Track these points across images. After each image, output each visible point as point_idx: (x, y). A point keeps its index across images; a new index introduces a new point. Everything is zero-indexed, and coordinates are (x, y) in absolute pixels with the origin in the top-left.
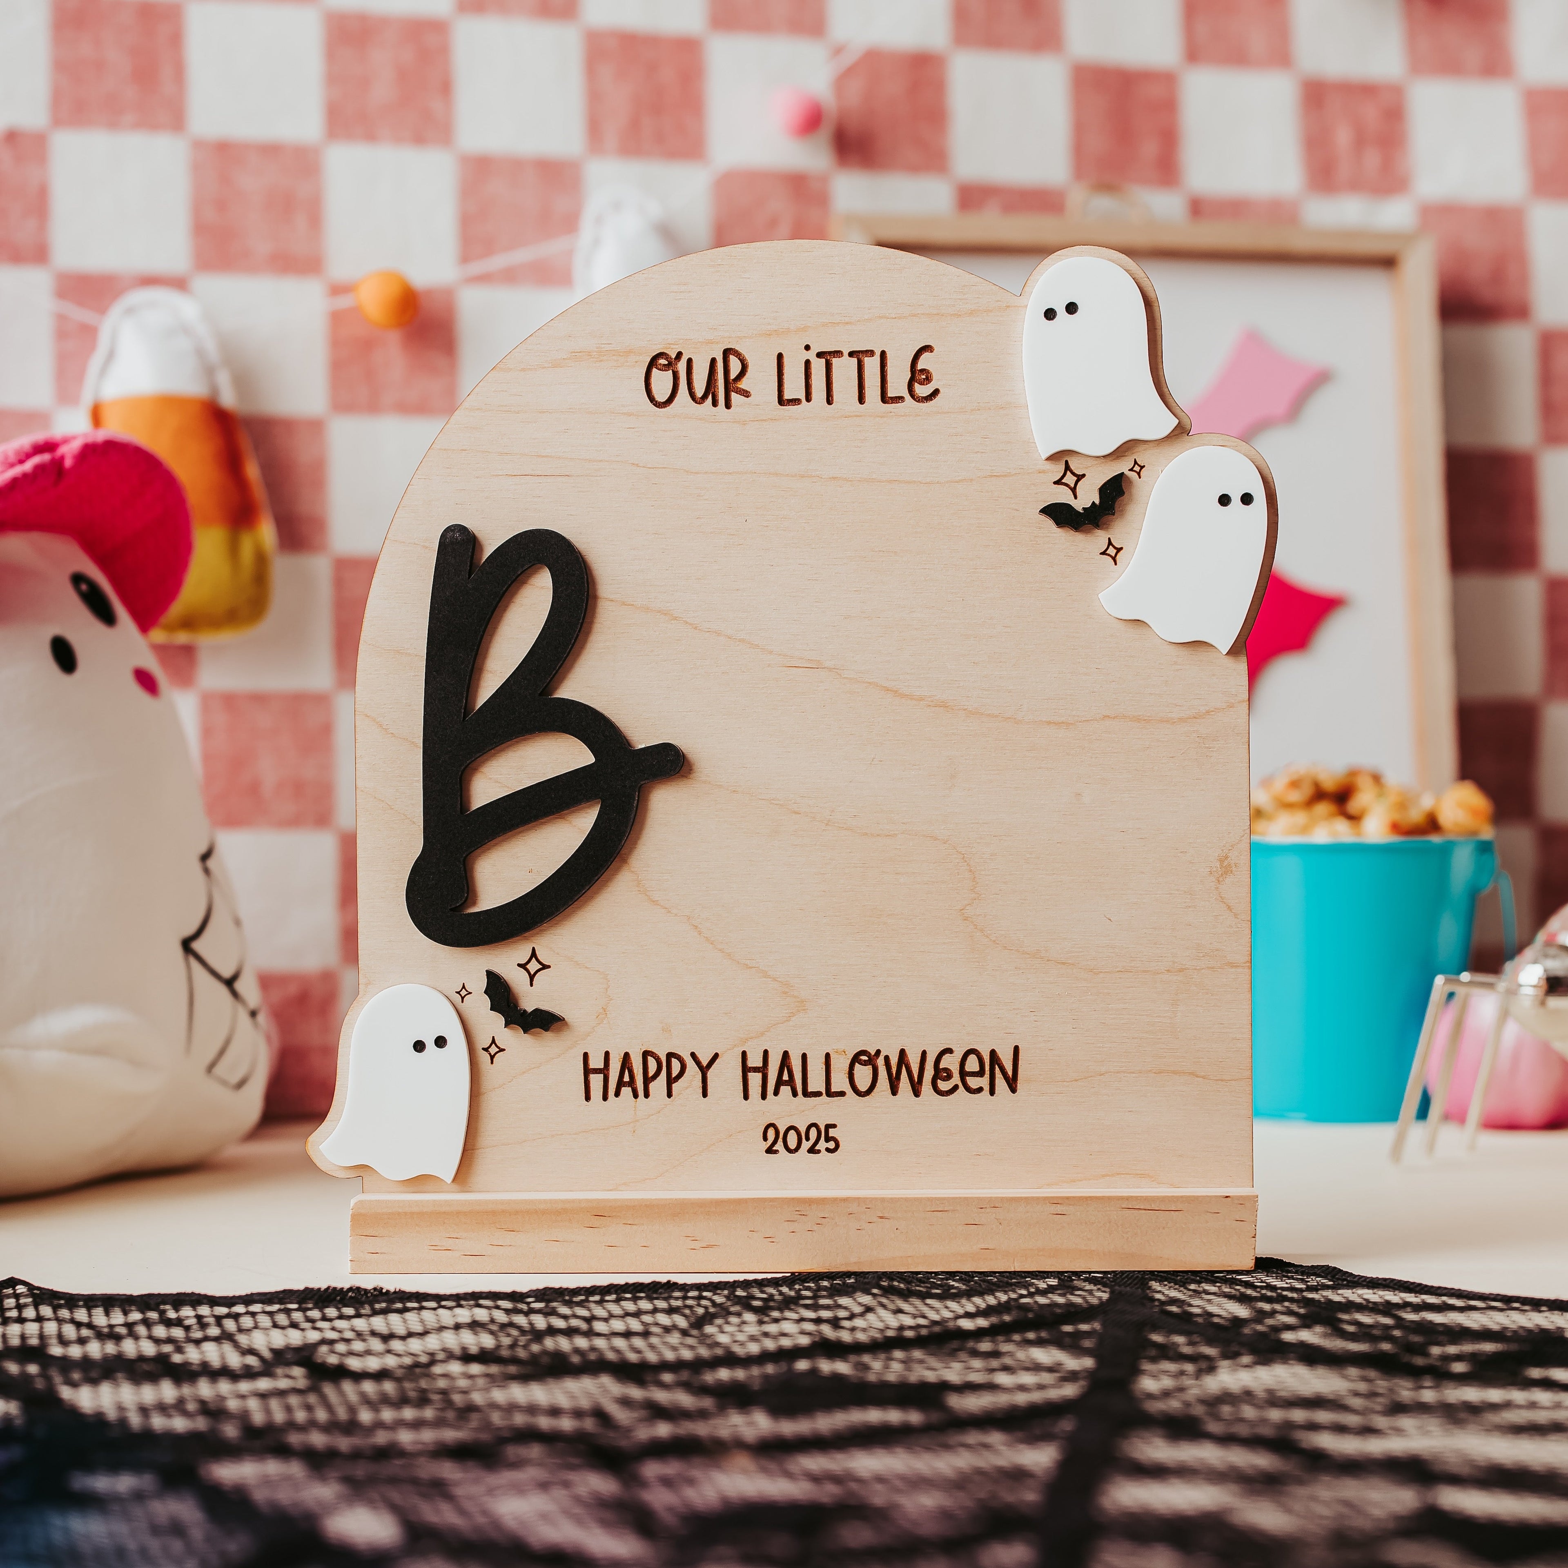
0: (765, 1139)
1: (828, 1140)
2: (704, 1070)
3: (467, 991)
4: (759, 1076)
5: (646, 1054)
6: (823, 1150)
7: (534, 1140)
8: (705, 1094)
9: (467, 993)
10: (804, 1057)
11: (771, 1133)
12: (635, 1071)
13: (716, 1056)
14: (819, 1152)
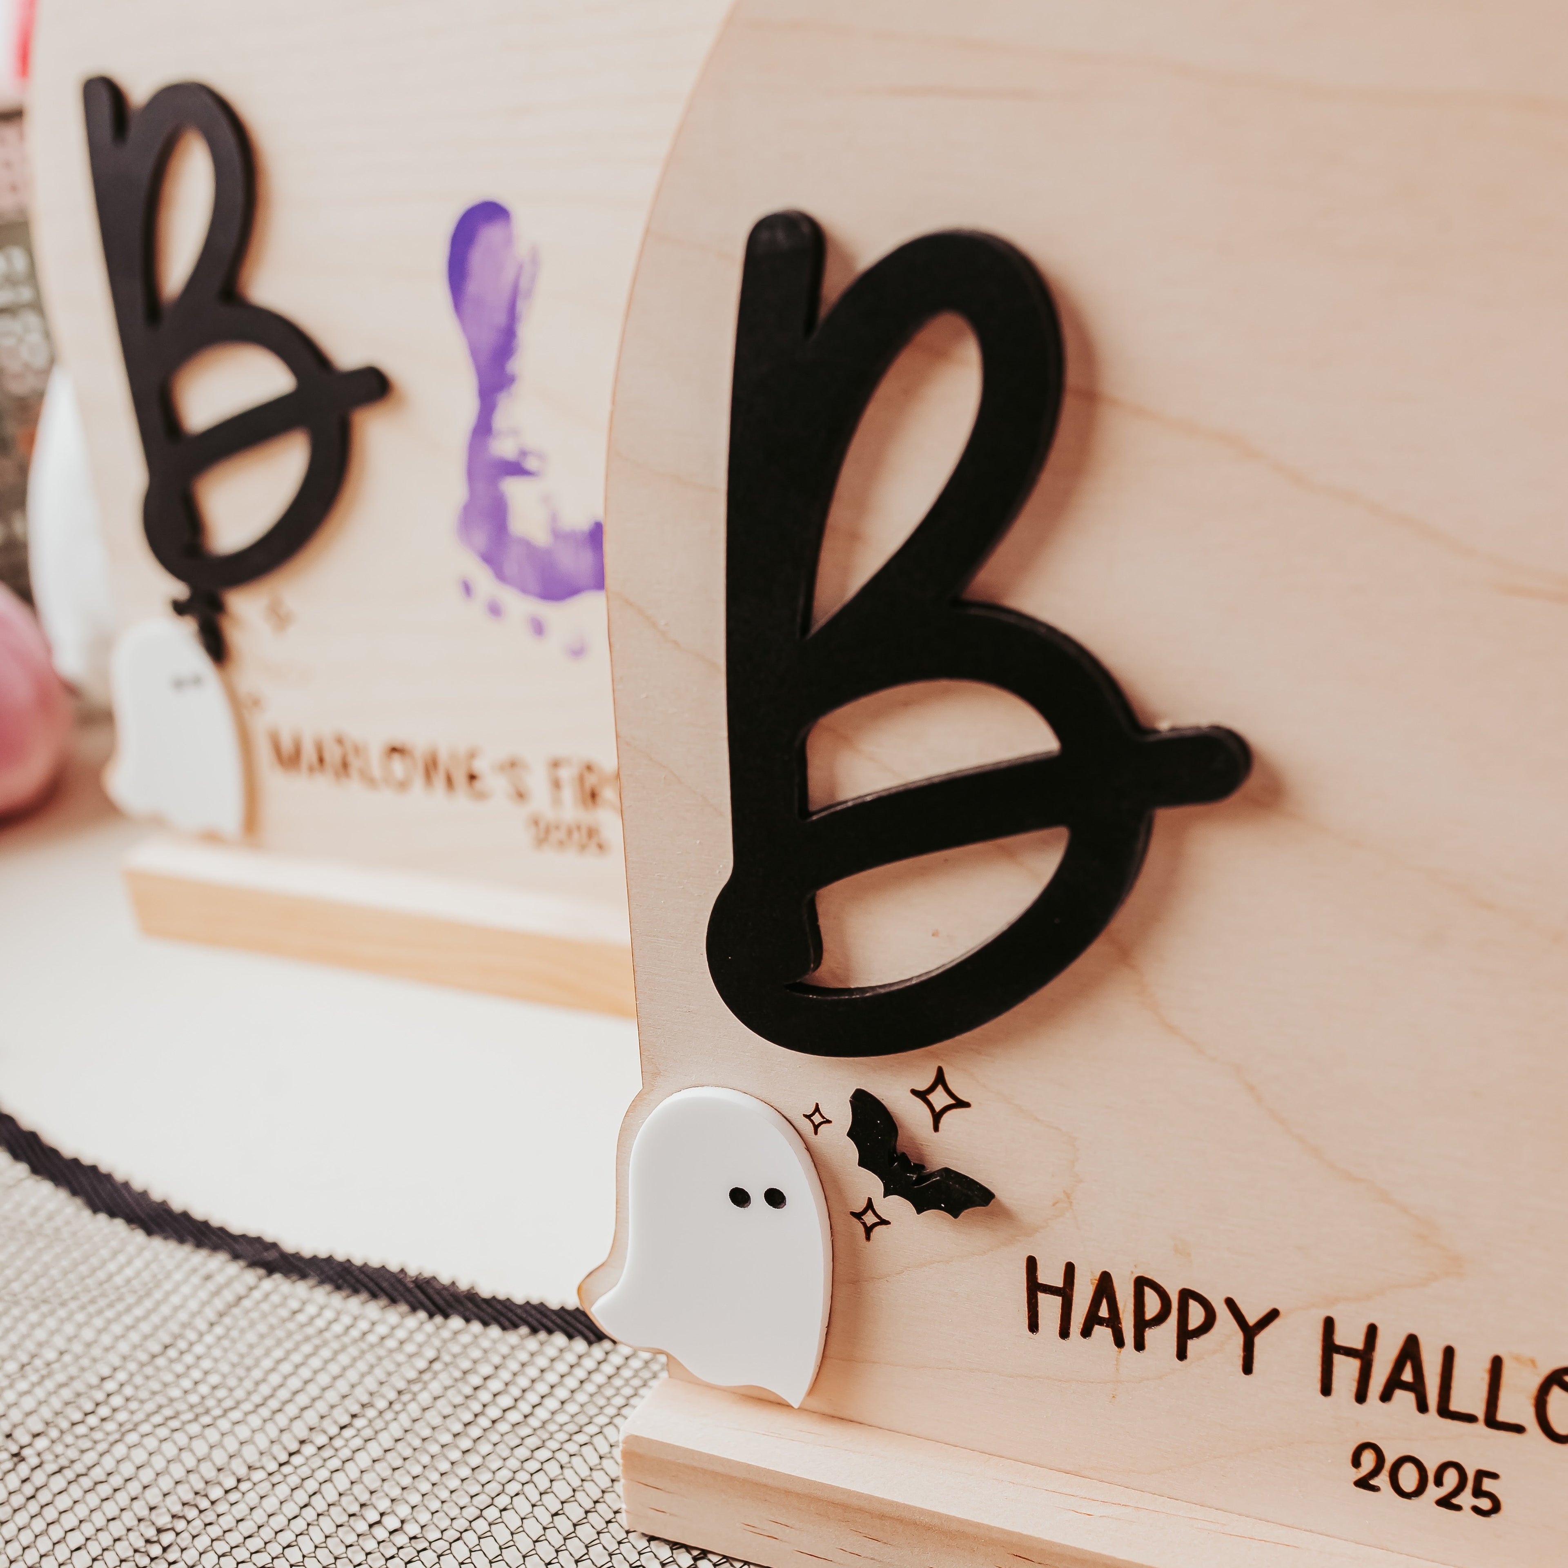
0: (1356, 1462)
1: (1478, 1492)
2: (1250, 1332)
3: (823, 1117)
4: (1354, 1365)
5: (1141, 1283)
6: (1467, 1508)
7: (940, 1369)
8: (1248, 1368)
9: (822, 1120)
10: (1449, 1354)
11: (1368, 1460)
12: (1120, 1305)
13: (1273, 1315)
14: (1458, 1508)
